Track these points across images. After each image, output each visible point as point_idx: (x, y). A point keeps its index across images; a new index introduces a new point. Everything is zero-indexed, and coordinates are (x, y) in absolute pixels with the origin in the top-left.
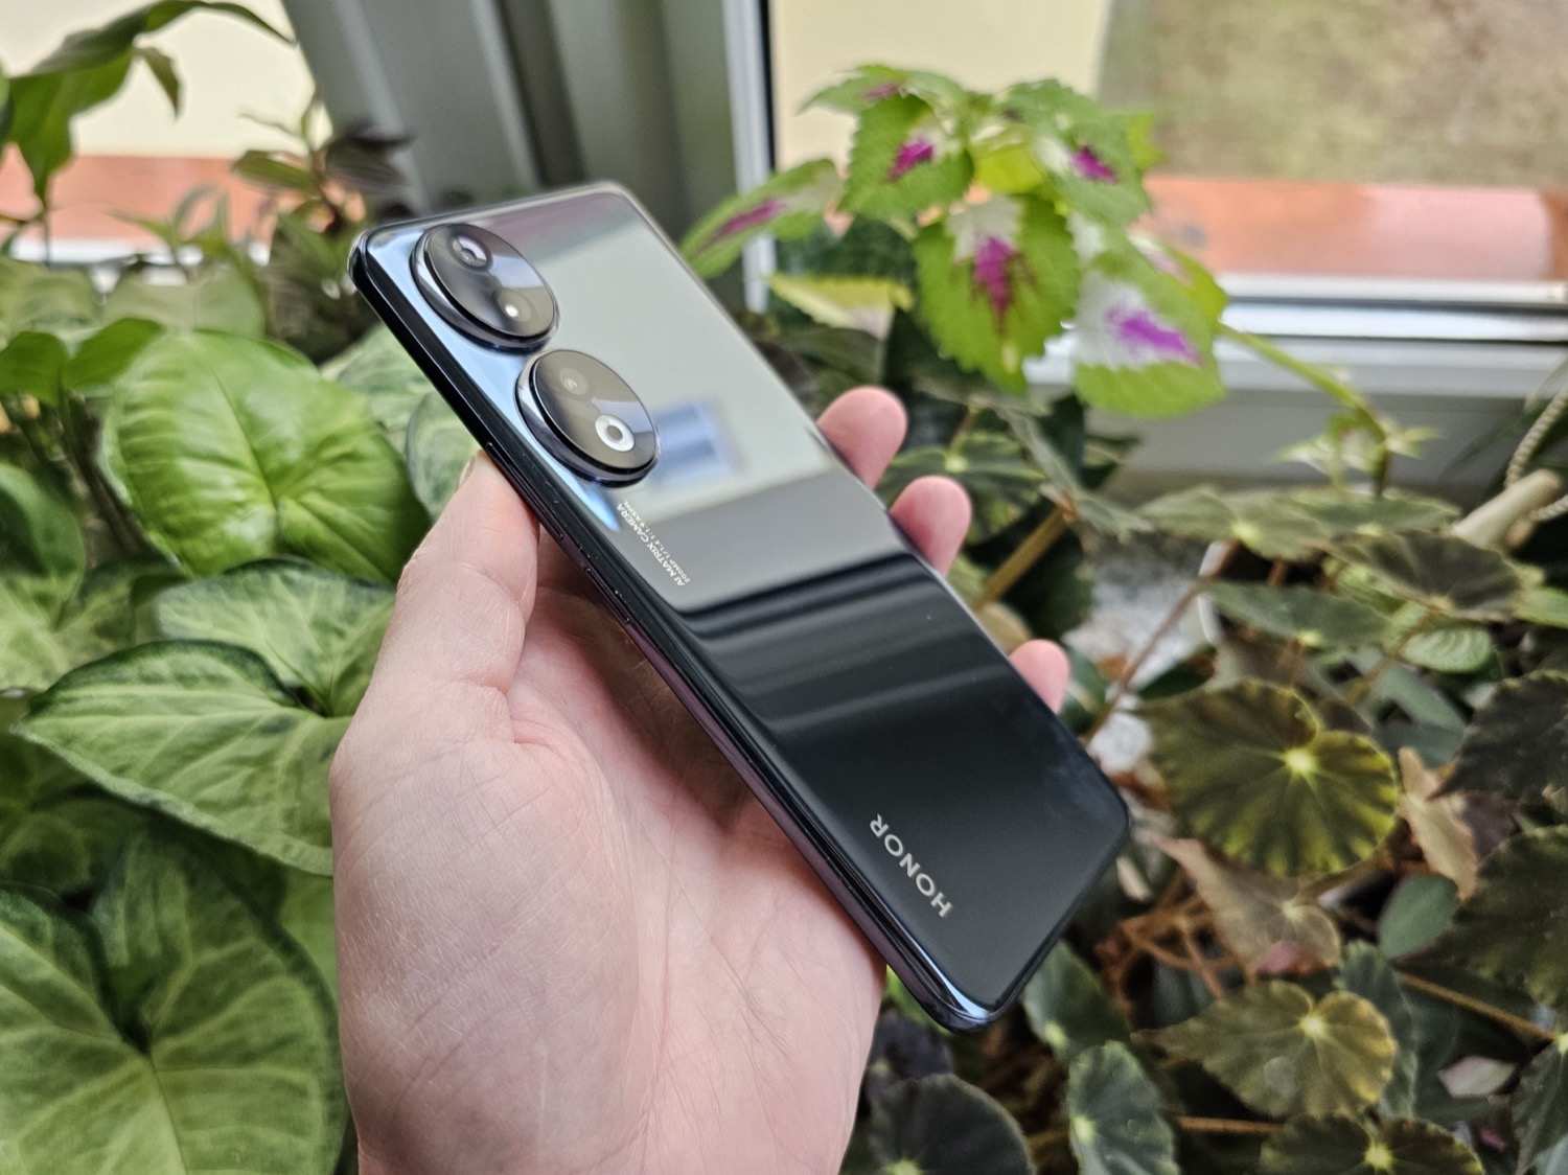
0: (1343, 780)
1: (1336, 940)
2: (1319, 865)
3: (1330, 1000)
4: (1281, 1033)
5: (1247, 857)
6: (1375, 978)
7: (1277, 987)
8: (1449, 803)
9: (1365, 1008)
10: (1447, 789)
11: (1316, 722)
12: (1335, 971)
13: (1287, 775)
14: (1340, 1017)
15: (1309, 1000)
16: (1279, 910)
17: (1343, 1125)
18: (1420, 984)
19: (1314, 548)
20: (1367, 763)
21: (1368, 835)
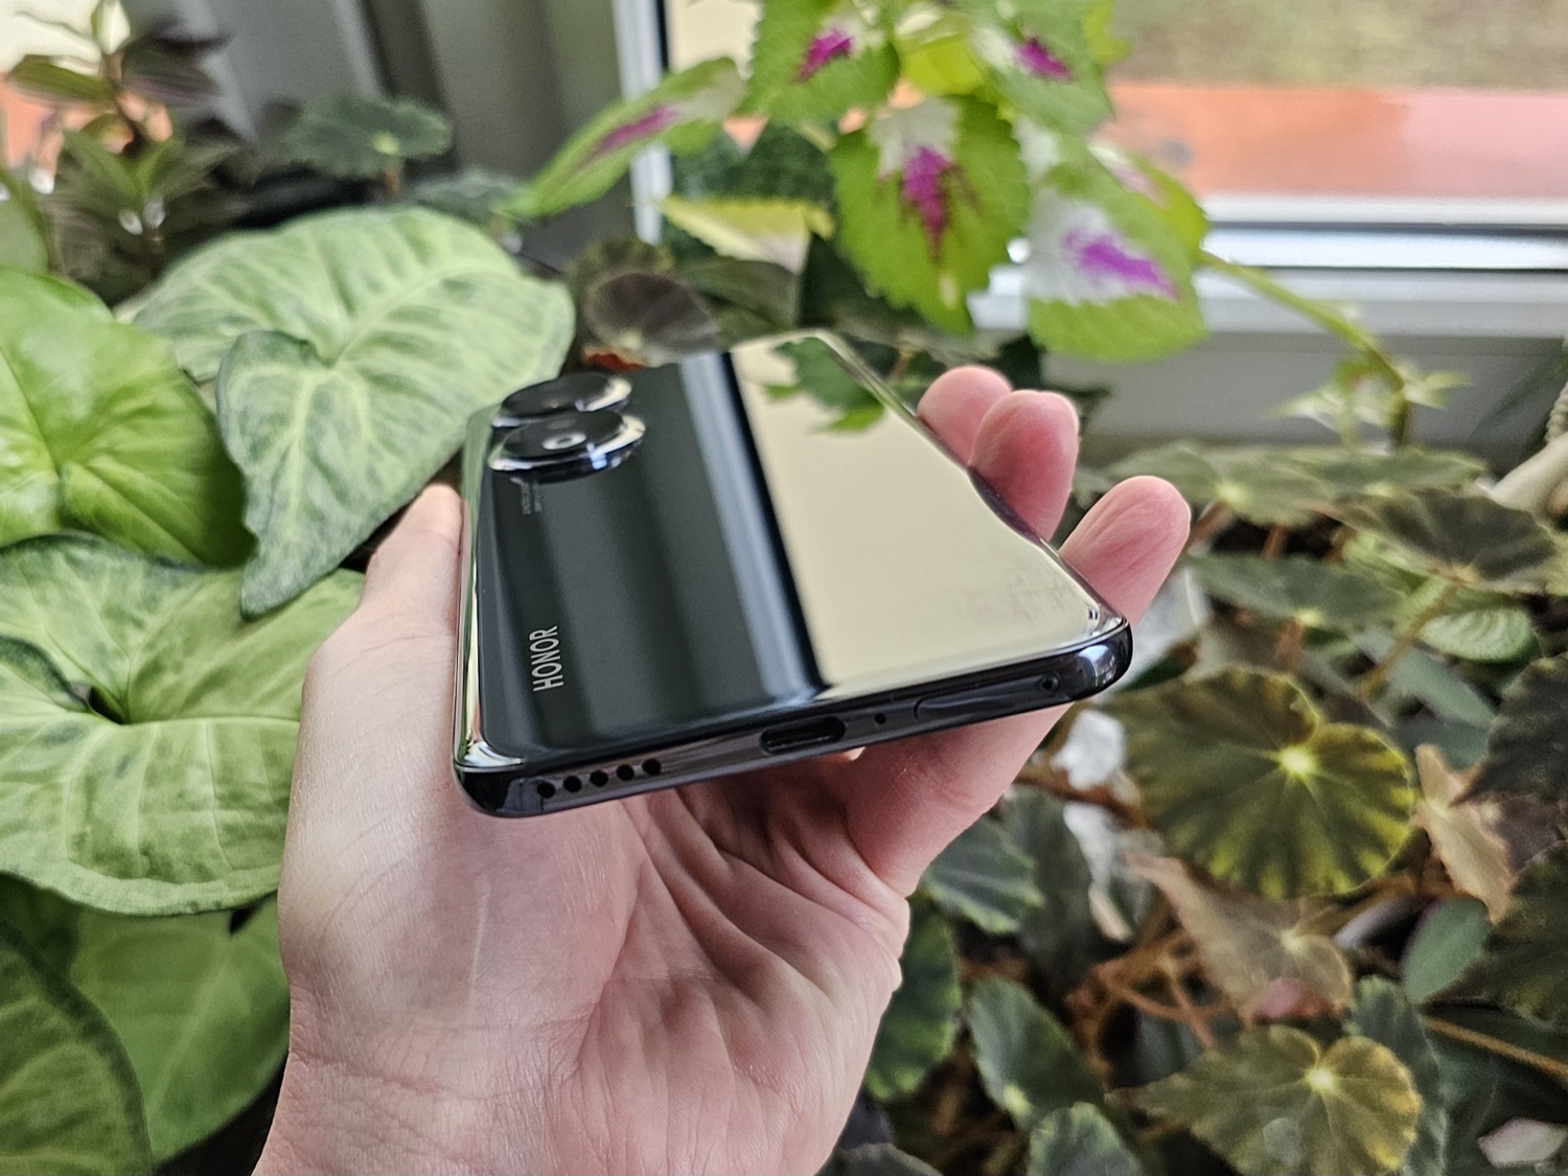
0: (1348, 783)
1: (1346, 977)
2: (1322, 884)
3: (1341, 1048)
4: (1286, 1088)
5: (1236, 877)
6: (1396, 1021)
7: (1277, 1033)
8: (1479, 811)
9: (1383, 1056)
10: (1475, 793)
11: (1315, 714)
12: (1347, 1013)
13: (1283, 779)
14: (1352, 1068)
15: (1315, 1048)
16: (1278, 941)
18: (1451, 1030)
19: (1313, 511)
20: (1376, 762)
21: (1379, 845)
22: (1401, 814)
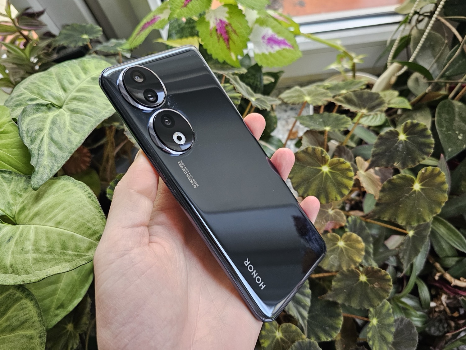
1: (345, 218)
2: (334, 199)
3: (345, 235)
4: (333, 248)
6: (358, 225)
7: (329, 235)
9: (355, 235)
10: (370, 168)
11: (328, 157)
12: (346, 226)
13: (323, 173)
14: (348, 240)
15: (339, 237)
16: (328, 212)
17: (352, 272)
19: (328, 101)
20: (344, 166)
21: (347, 187)
22: (351, 179)
